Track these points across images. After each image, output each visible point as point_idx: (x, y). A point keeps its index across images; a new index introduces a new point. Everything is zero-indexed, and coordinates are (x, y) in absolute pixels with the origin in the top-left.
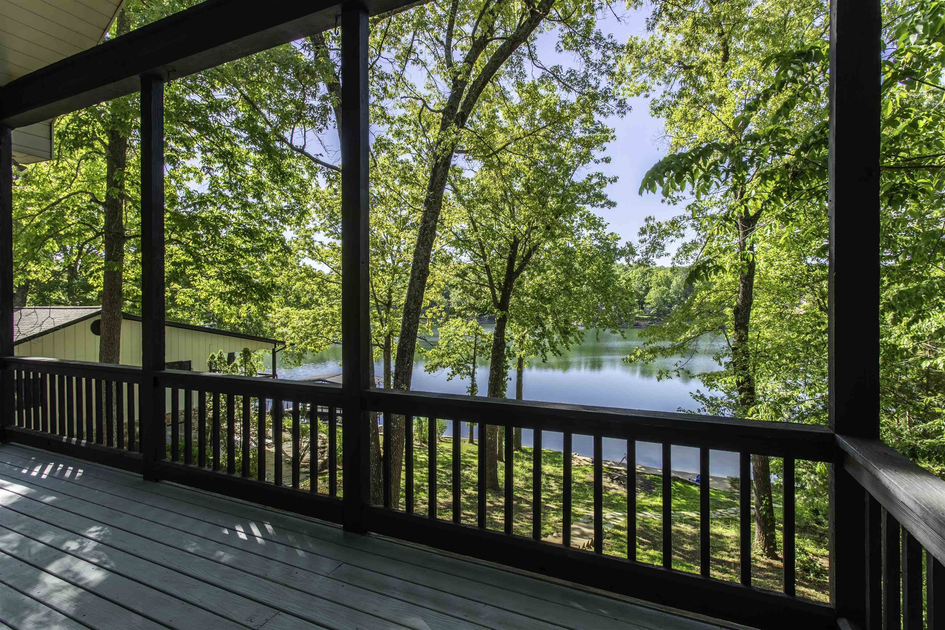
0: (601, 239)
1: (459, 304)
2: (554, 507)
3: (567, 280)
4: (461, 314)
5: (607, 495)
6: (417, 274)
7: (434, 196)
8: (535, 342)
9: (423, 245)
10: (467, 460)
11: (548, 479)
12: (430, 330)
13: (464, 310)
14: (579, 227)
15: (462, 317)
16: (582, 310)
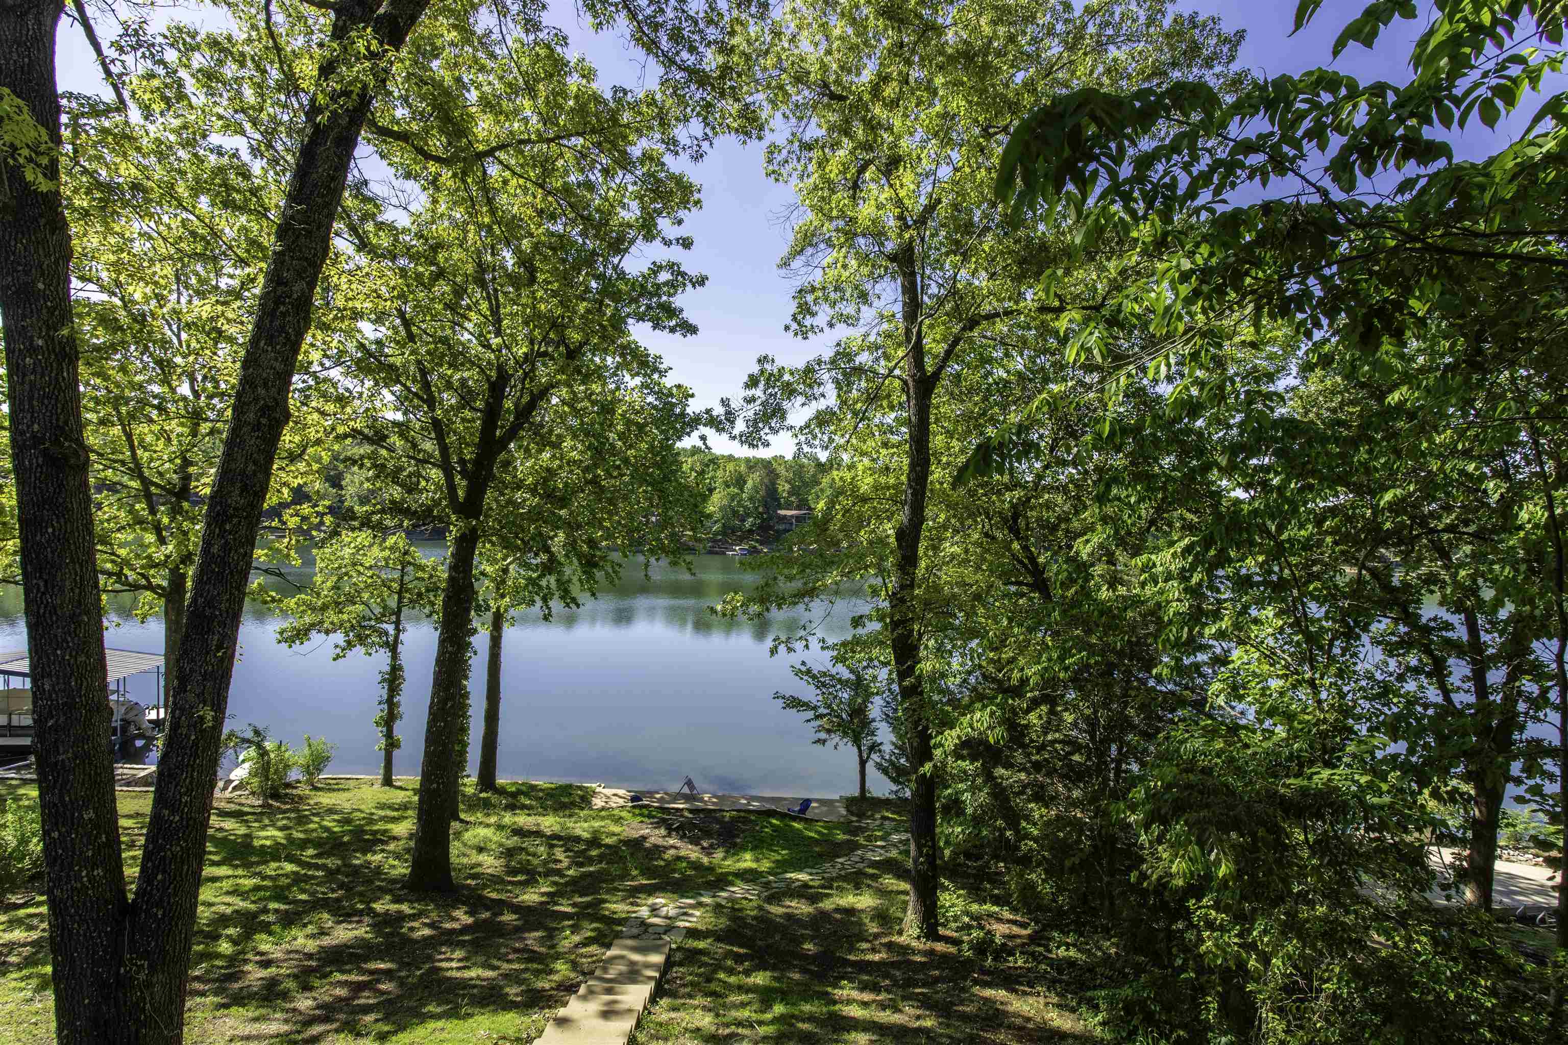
0: (660, 394)
1: (363, 501)
2: (569, 909)
3: (596, 466)
4: (370, 521)
5: (662, 863)
6: (251, 416)
7: (305, 217)
8: (531, 581)
9: (271, 340)
10: (375, 828)
11: (552, 846)
12: (292, 553)
13: (379, 512)
14: (617, 368)
15: (373, 528)
16: (619, 522)
